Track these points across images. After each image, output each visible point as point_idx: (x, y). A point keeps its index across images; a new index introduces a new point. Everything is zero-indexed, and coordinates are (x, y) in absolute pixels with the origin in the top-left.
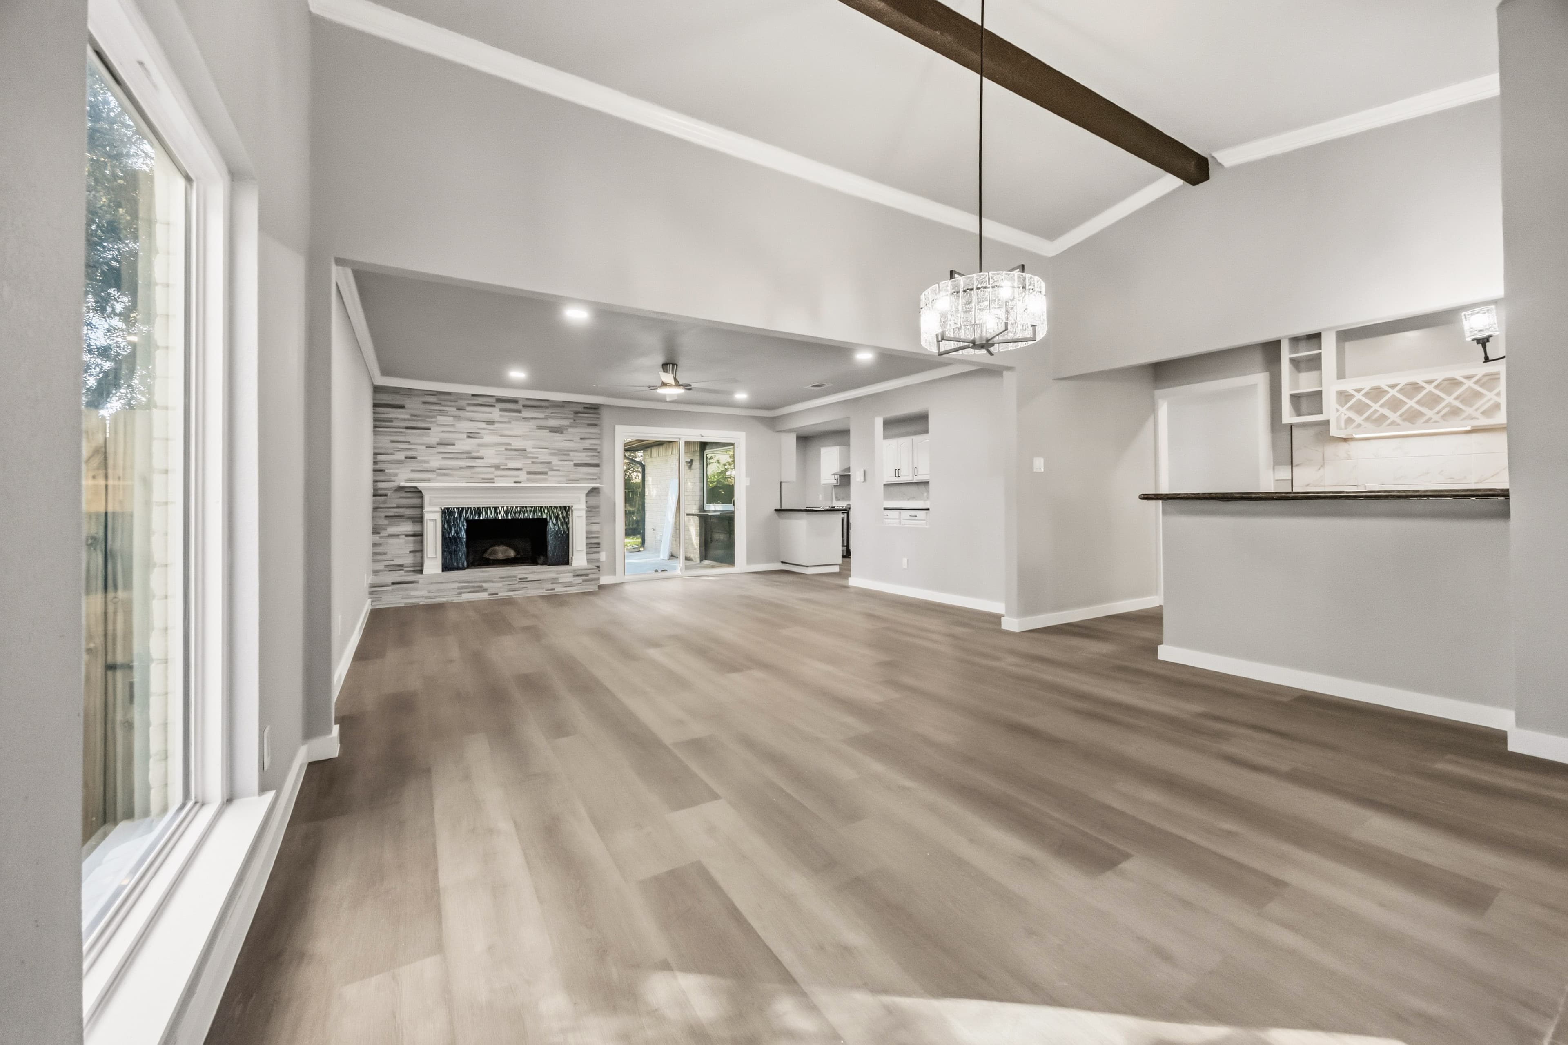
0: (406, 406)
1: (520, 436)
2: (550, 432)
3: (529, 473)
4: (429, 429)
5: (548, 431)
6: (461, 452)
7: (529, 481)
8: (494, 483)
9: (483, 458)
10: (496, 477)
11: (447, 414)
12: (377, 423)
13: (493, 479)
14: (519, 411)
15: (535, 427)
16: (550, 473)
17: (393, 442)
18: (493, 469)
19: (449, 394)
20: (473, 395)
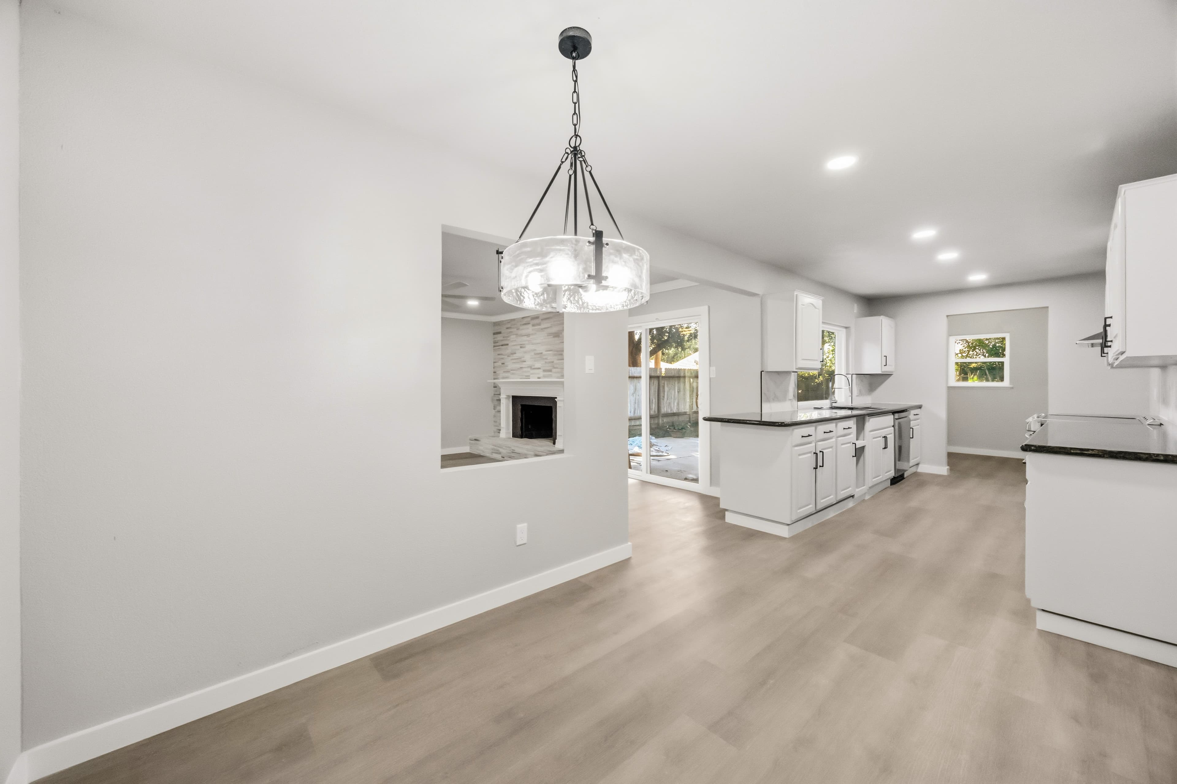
0: (502, 332)
1: (540, 343)
2: (554, 337)
3: (544, 371)
4: (507, 345)
5: (552, 336)
6: (517, 358)
7: (544, 377)
8: (529, 378)
9: (525, 362)
10: (531, 374)
11: (512, 334)
12: (495, 344)
13: (529, 376)
14: (539, 324)
15: (546, 335)
16: (554, 370)
17: (499, 355)
18: (529, 369)
19: (514, 320)
20: (523, 318)
